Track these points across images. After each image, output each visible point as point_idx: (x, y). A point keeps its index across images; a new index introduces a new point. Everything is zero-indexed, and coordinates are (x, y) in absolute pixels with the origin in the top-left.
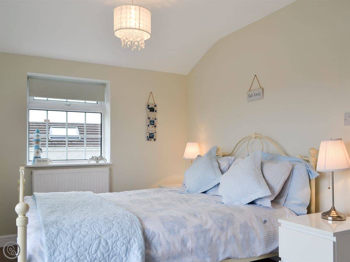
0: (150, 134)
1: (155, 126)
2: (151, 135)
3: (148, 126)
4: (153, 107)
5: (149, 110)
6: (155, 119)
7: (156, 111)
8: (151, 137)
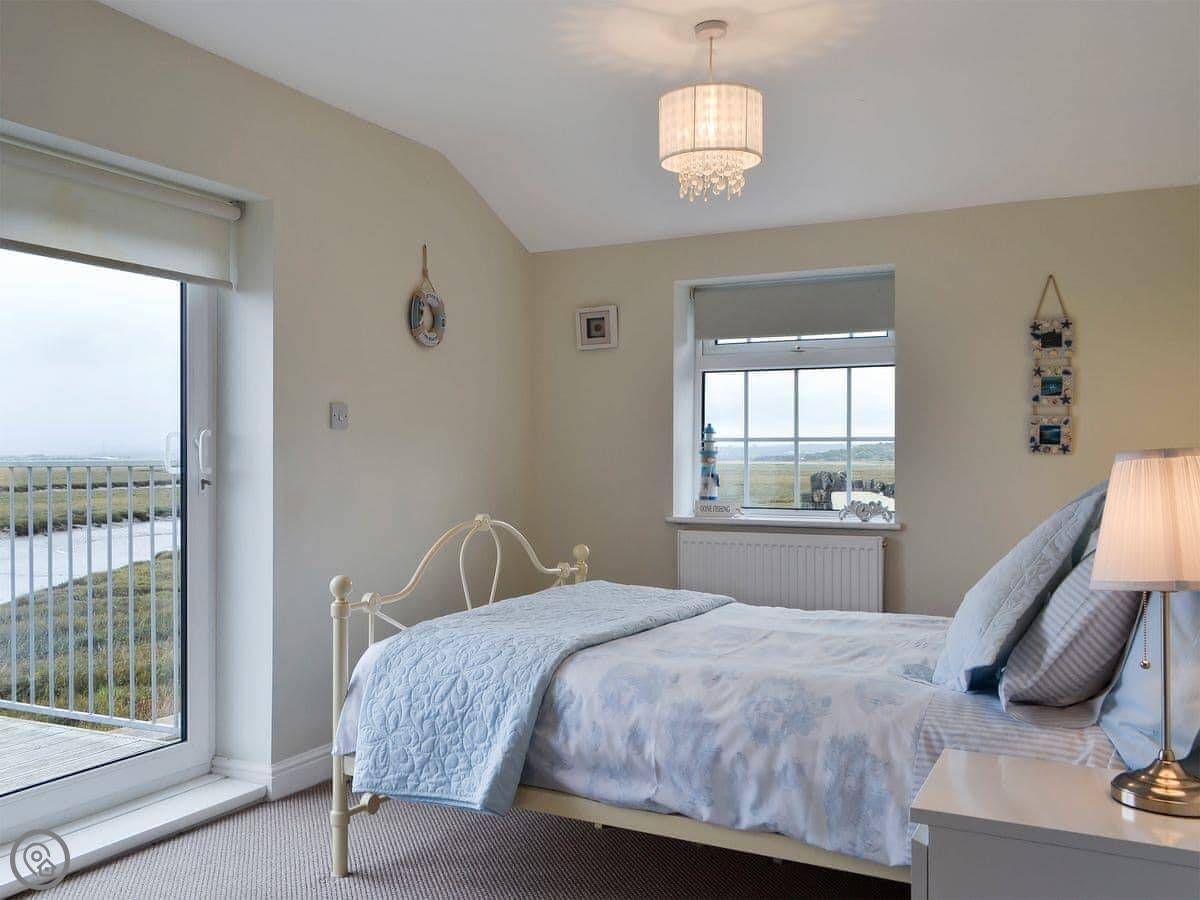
0: (1043, 428)
1: (1066, 400)
2: (1048, 432)
3: (1036, 399)
4: (1057, 331)
5: (1037, 343)
6: (1066, 373)
7: (1069, 343)
8: (1048, 438)
